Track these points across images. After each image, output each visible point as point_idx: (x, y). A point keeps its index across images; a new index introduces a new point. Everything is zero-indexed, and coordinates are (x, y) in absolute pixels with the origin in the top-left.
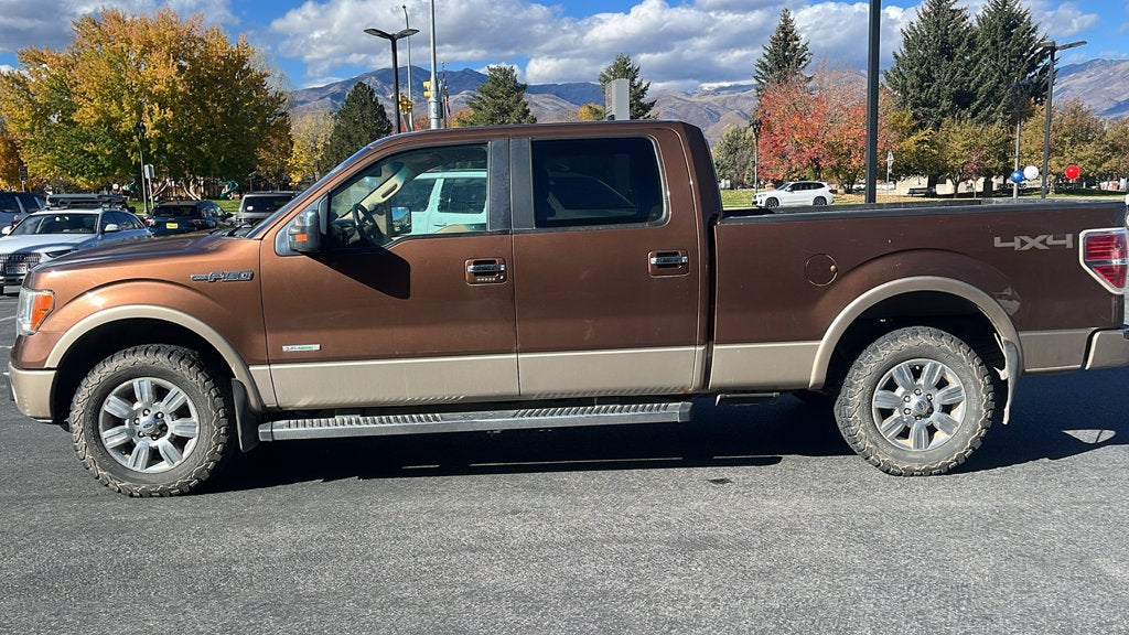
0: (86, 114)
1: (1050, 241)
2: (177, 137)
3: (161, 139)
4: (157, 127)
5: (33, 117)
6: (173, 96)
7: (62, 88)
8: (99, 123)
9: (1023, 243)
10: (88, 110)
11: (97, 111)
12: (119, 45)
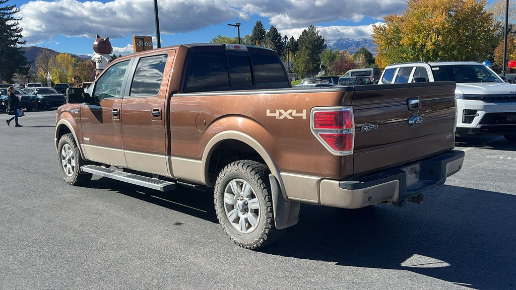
0: (405, 41)
1: (294, 114)
2: (443, 49)
3: (434, 50)
4: (433, 44)
5: (386, 44)
6: (443, 29)
7: (397, 30)
8: (410, 45)
9: (281, 114)
10: (406, 39)
11: (409, 39)
12: (423, 9)
